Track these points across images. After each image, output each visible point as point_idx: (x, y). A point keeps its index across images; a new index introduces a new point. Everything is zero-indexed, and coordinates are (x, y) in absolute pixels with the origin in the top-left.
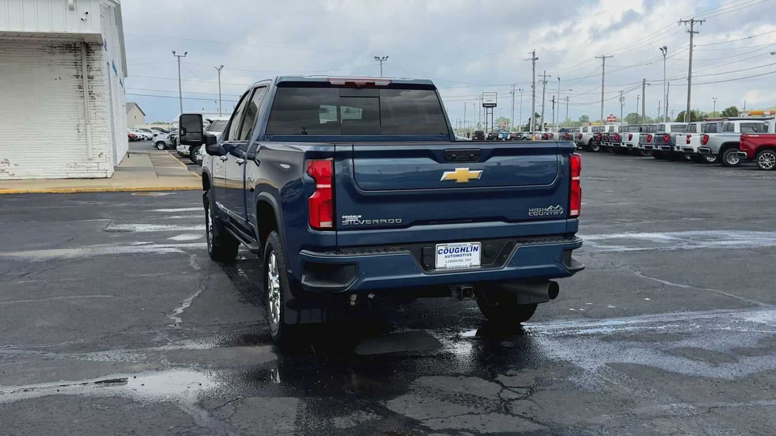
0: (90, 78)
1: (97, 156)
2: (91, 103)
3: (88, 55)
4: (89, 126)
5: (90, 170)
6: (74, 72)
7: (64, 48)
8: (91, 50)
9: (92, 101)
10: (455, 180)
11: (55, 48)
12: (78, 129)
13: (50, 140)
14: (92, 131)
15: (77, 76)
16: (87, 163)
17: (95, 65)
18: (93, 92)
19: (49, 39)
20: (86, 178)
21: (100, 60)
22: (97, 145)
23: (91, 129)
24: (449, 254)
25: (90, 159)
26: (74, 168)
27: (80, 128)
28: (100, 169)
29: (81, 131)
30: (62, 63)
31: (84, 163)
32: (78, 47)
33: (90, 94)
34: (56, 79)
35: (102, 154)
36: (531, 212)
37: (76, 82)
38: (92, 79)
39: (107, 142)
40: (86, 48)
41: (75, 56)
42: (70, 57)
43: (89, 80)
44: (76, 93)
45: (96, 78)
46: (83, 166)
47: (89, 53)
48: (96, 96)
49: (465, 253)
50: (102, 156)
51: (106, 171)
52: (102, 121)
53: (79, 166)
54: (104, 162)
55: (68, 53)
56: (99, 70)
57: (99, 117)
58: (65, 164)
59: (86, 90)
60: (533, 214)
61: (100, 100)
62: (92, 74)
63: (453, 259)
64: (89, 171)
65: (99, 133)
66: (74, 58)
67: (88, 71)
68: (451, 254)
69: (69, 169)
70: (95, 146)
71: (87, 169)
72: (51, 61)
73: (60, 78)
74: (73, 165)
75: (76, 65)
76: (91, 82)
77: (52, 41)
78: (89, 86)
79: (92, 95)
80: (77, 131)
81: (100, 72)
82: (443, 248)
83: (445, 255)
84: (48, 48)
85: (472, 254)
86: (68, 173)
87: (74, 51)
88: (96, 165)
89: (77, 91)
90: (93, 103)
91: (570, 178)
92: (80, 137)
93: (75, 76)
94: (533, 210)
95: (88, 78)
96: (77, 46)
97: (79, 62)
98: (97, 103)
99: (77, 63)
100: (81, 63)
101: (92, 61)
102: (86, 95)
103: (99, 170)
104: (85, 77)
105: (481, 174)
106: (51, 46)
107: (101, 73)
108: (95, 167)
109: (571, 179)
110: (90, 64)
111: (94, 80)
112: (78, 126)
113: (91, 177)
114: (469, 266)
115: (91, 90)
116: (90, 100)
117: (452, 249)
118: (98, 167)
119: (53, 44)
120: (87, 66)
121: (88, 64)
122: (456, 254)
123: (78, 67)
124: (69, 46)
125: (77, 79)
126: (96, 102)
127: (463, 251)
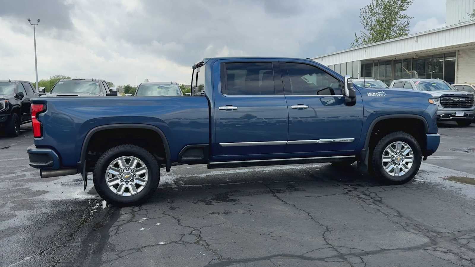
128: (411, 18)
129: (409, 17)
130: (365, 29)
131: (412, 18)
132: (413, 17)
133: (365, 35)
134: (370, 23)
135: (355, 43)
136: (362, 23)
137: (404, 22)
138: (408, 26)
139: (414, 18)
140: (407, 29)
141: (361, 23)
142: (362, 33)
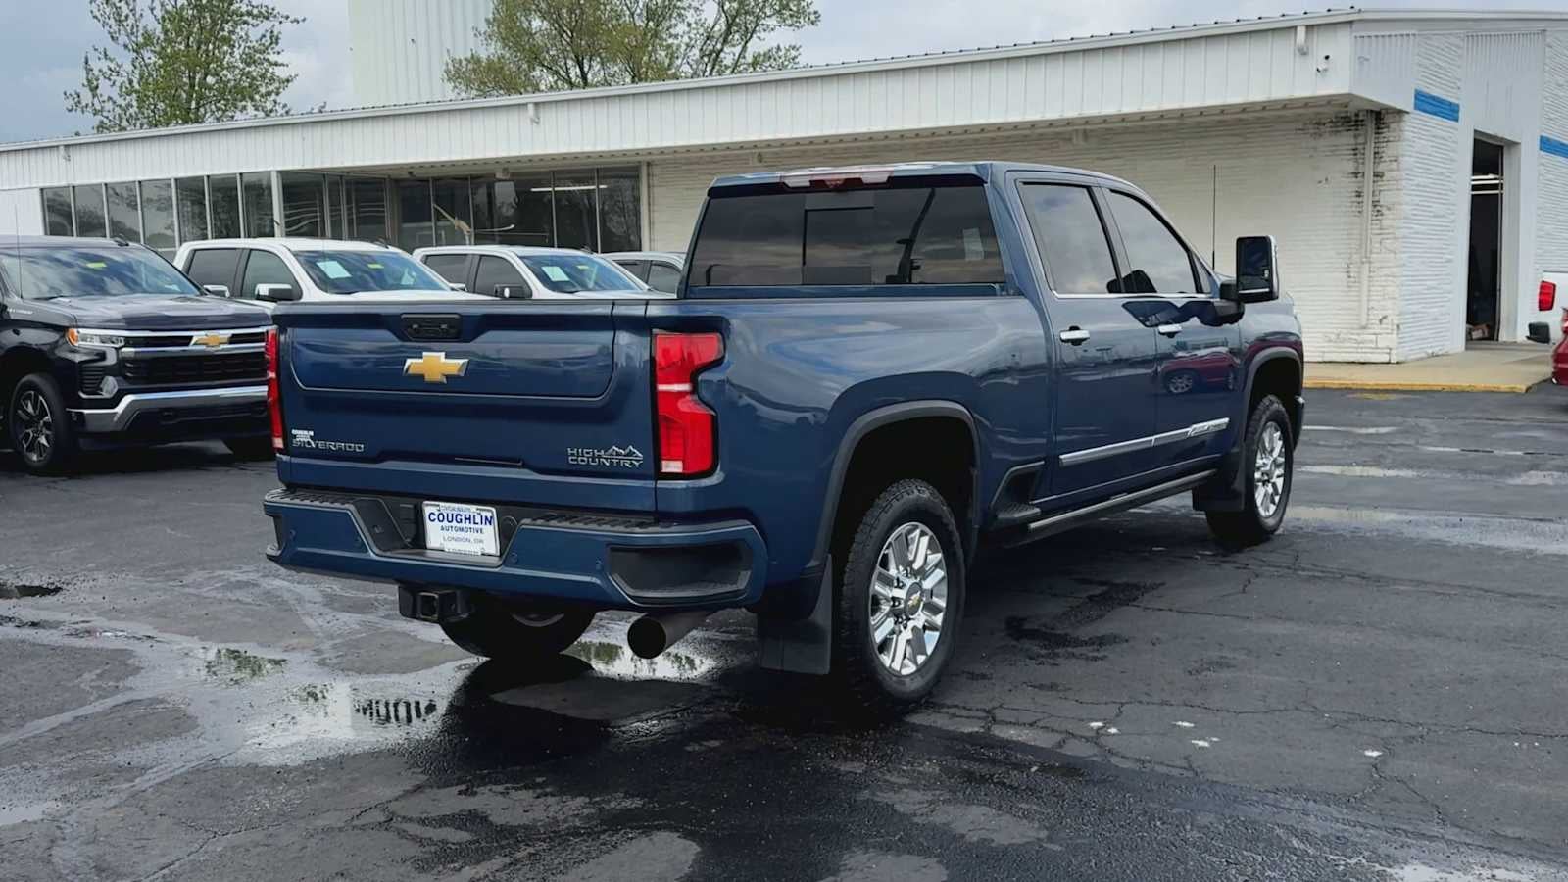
0: (1378, 175)
1: (1377, 322)
2: (1374, 222)
3: (1378, 133)
4: (1367, 265)
5: (1362, 348)
6: (1351, 167)
7: (1339, 124)
8: (1383, 124)
9: (1377, 220)
10: (422, 377)
11: (1324, 124)
12: (1348, 272)
13: (1300, 291)
14: (1372, 274)
15: (1356, 174)
16: (1359, 334)
17: (1389, 151)
18: (1381, 203)
19: (1311, 110)
20: (1353, 362)
21: (1399, 141)
22: (1379, 301)
23: (1370, 272)
24: (445, 524)
25: (1364, 328)
26: (1335, 342)
27: (1351, 270)
28: (1379, 346)
29: (1352, 275)
30: (1332, 151)
31: (1353, 334)
32: (1362, 120)
33: (1375, 206)
34: (1320, 182)
35: (1385, 317)
36: (573, 454)
37: (1352, 185)
38: (1381, 177)
39: (1397, 296)
40: (1376, 119)
41: (1356, 137)
42: (1346, 139)
43: (1376, 179)
44: (1352, 206)
45: (1387, 175)
46: (1350, 339)
47: (1378, 129)
48: (1384, 210)
49: (472, 526)
50: (1384, 321)
51: (1390, 349)
52: (1392, 255)
53: (1344, 340)
54: (1388, 334)
55: (1346, 133)
56: (1396, 160)
57: (1385, 248)
58: (1320, 335)
59: (1368, 199)
60: (576, 460)
61: (1391, 216)
62: (1381, 168)
63: (454, 534)
64: (1360, 350)
65: (1383, 279)
66: (1353, 141)
67: (1374, 163)
68: (450, 524)
69: (1326, 344)
70: (1372, 304)
71: (1356, 345)
72: (1315, 149)
73: (1326, 180)
74: (1333, 337)
75: (1356, 154)
76: (1379, 183)
77: (1318, 113)
78: (1373, 192)
79: (1378, 208)
80: (1345, 275)
81: (1395, 163)
82: (434, 509)
83: (441, 524)
84: (1311, 127)
85: (484, 531)
86: (1324, 352)
87: (1353, 128)
88: (1374, 337)
89: (1353, 202)
90: (1377, 222)
91: (653, 387)
92: (1349, 287)
93: (1353, 173)
94: (575, 451)
95: (1374, 176)
96: (1361, 118)
97: (1360, 147)
98: (1386, 222)
99: (1357, 149)
100: (1364, 149)
101: (1384, 144)
102: (1368, 207)
103: (1377, 348)
104: (1369, 175)
105: (465, 366)
106: (1316, 123)
107: (1398, 166)
108: (1371, 341)
109: (655, 388)
110: (1380, 150)
111: (1384, 179)
112: (1349, 267)
113: (1362, 360)
114: (480, 553)
115: (1376, 199)
116: (1374, 218)
117: (450, 515)
118: (1376, 342)
119: (1320, 119)
120: (1375, 153)
121: (1376, 150)
122: (458, 525)
123: (1359, 156)
124: (1347, 119)
125: (1354, 180)
126: (1383, 221)
127: (468, 521)
128: (292, 22)
129: (287, 17)
130: (112, 43)
131: (298, 22)
132: (300, 19)
133: (112, 66)
134: (131, 21)
135: (87, 96)
136: (99, 17)
137: (263, 33)
138: (277, 49)
139: (304, 20)
140: (273, 57)
141: (95, 17)
142: (102, 56)
